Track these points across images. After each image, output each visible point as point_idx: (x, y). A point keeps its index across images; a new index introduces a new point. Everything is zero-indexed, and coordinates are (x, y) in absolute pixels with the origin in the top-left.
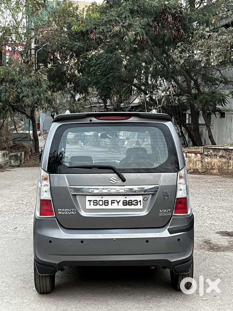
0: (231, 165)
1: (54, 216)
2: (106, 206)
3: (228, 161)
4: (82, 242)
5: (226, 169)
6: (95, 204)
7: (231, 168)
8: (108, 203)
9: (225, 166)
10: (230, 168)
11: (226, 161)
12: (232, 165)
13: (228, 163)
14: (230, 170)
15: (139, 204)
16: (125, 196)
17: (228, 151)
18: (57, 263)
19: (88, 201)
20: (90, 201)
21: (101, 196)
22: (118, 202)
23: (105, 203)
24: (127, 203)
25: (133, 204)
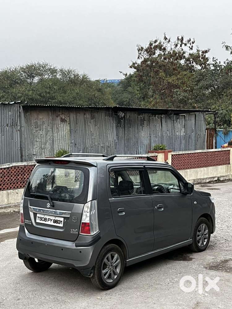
1: (24, 224)
2: (45, 222)
4: (32, 243)
6: (40, 220)
16: (55, 217)
21: (44, 215)
22: (51, 220)
23: (45, 220)
24: (55, 221)
25: (58, 223)
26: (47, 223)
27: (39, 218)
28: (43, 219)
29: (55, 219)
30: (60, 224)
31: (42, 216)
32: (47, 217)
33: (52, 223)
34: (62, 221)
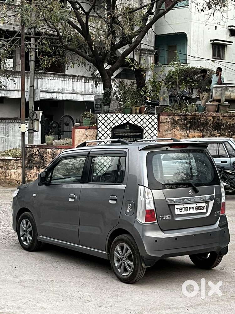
0: (8, 175)
1: (156, 221)
2: (187, 212)
3: (6, 171)
4: (176, 239)
5: (2, 179)
6: (181, 211)
7: (9, 177)
8: (187, 209)
9: (2, 176)
10: (7, 177)
11: (3, 171)
12: (10, 174)
13: (6, 173)
14: (8, 180)
15: (204, 208)
16: (196, 204)
17: (5, 162)
18: (161, 256)
19: (177, 208)
20: (178, 208)
21: (183, 205)
22: (193, 208)
23: (186, 209)
24: (198, 208)
25: (201, 209)
26: (189, 212)
27: (179, 209)
28: (184, 209)
29: (197, 206)
30: (203, 209)
31: (182, 206)
32: (188, 206)
33: (195, 211)
34: (205, 206)
